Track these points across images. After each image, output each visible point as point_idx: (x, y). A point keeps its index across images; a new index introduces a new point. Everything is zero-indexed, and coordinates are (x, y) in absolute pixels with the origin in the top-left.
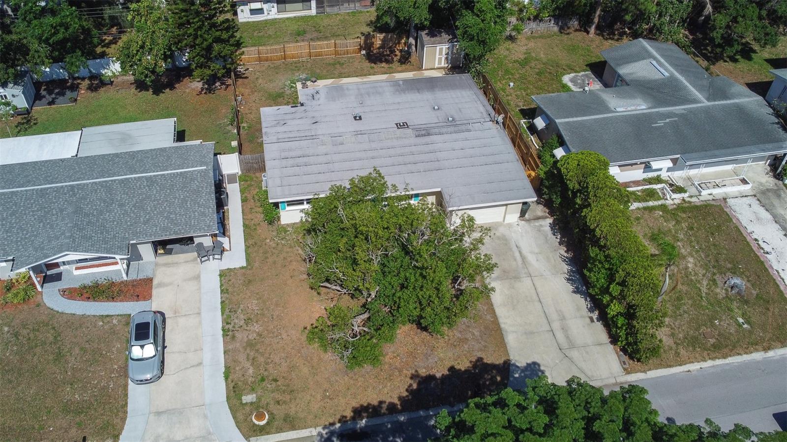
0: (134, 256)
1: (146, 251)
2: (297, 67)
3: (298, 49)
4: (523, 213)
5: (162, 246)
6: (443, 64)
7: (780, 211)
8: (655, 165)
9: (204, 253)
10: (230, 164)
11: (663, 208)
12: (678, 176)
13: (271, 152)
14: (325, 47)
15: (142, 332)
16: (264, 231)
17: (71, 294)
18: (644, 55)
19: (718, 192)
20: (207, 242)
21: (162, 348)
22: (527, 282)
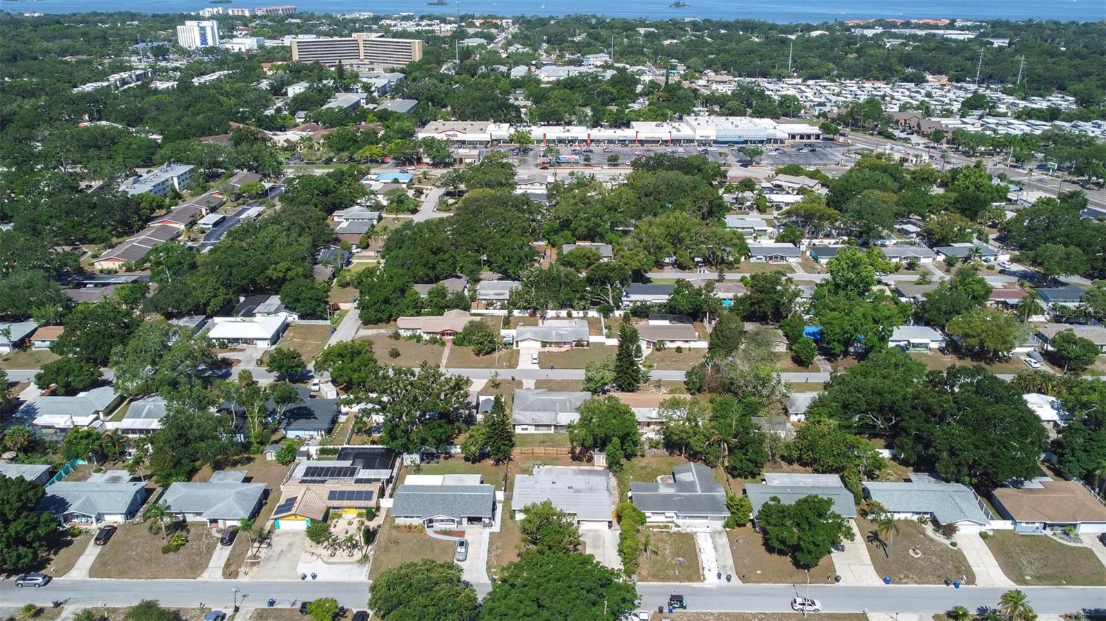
0: (460, 523)
1: (465, 521)
2: (538, 458)
3: (539, 450)
4: (610, 527)
5: (472, 520)
6: (605, 464)
7: (717, 539)
8: (668, 514)
9: (485, 526)
10: (500, 496)
11: (668, 532)
12: (679, 522)
13: (516, 491)
14: (552, 450)
15: (462, 544)
16: (509, 521)
17: (436, 532)
18: (690, 470)
19: (694, 530)
20: (487, 521)
21: (466, 548)
22: (601, 549)
